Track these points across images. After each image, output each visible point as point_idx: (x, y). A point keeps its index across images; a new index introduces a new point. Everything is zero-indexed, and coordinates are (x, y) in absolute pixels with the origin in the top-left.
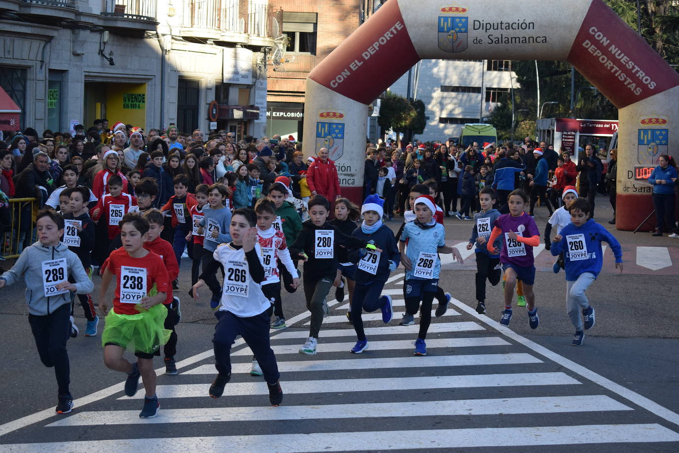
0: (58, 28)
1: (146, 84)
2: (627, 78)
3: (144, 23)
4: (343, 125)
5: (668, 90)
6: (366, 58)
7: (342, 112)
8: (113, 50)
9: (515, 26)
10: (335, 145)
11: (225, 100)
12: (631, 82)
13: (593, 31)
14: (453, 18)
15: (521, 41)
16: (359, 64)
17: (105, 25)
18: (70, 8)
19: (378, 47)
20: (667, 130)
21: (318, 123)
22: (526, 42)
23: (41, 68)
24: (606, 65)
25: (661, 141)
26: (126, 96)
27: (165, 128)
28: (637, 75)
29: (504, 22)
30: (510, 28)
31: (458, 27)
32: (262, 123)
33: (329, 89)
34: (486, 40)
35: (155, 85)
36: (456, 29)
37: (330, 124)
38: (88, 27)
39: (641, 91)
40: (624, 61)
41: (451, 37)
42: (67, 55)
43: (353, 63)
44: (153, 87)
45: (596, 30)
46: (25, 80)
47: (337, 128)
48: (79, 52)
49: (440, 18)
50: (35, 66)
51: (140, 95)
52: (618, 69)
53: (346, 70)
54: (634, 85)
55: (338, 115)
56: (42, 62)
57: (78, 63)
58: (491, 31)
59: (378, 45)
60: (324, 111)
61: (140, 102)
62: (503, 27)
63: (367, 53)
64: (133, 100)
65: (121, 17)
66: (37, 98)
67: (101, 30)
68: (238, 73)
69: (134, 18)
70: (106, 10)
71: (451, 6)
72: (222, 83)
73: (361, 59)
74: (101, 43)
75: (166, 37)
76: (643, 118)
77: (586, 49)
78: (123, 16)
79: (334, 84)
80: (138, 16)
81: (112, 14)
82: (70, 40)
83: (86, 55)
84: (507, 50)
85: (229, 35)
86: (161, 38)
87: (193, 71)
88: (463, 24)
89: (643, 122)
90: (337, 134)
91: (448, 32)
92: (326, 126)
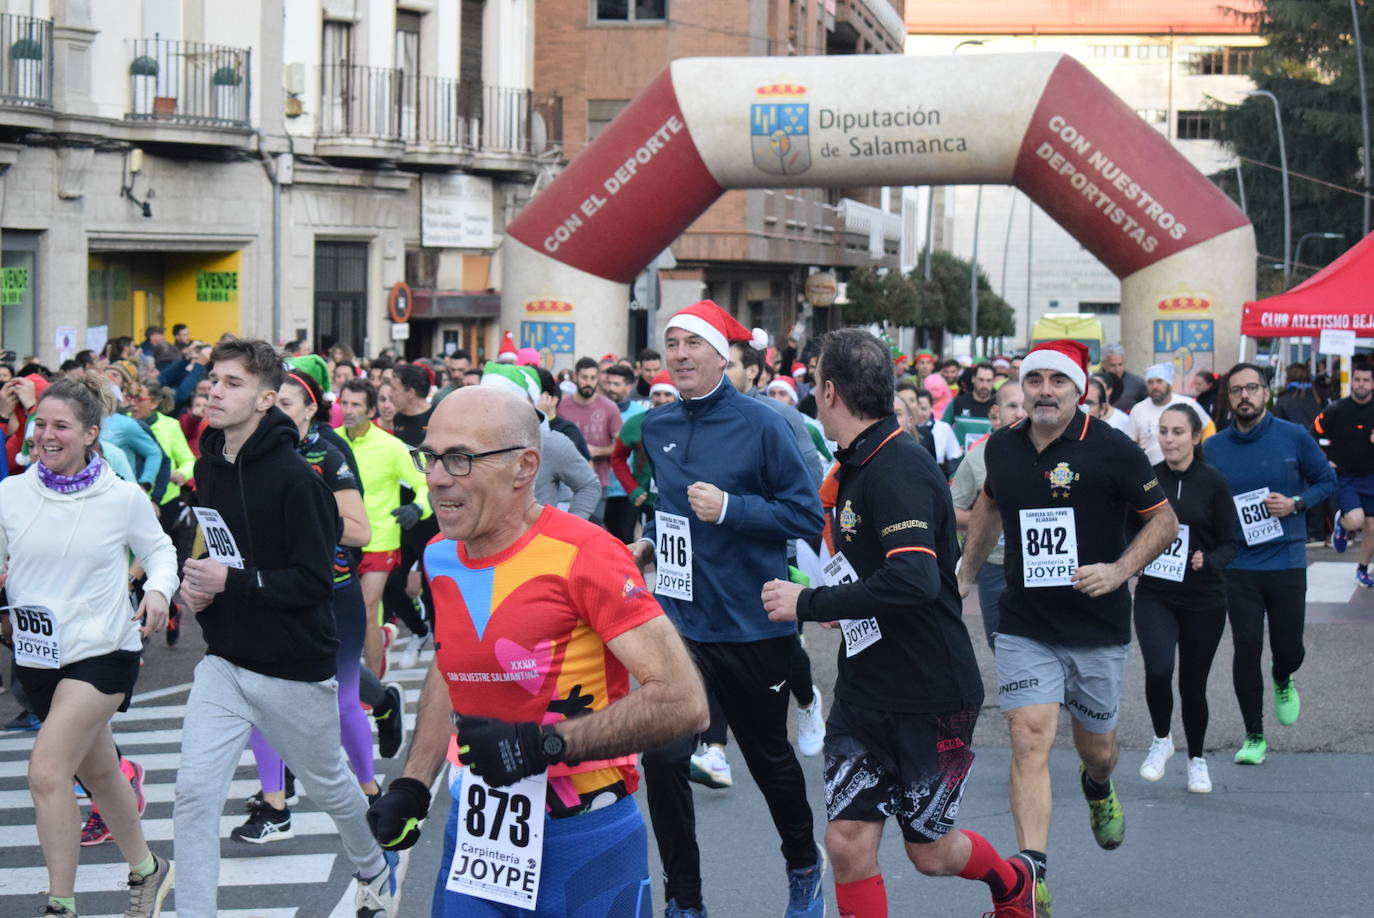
0: (18, 147)
1: (240, 254)
2: (1129, 218)
3: (216, 132)
4: (572, 325)
5: (1211, 242)
7: (568, 300)
8: (153, 187)
9: (902, 119)
12: (1135, 224)
13: (1057, 124)
14: (780, 108)
15: (915, 147)
16: (600, 203)
17: (133, 138)
18: (42, 108)
19: (636, 168)
20: (1211, 322)
21: (523, 323)
22: (925, 150)
24: (1084, 192)
25: (1199, 343)
26: (203, 277)
28: (1148, 212)
29: (880, 111)
30: (893, 122)
31: (790, 123)
33: (543, 257)
34: (846, 150)
35: (258, 254)
36: (786, 128)
37: (546, 326)
38: (91, 143)
39: (1156, 243)
40: (1121, 184)
41: (777, 145)
42: (46, 199)
43: (588, 202)
44: (256, 257)
45: (1063, 123)
47: (560, 332)
48: (71, 192)
49: (753, 107)
51: (228, 275)
52: (1108, 200)
53: (573, 216)
54: (1142, 231)
57: (72, 215)
58: (855, 131)
59: (635, 164)
60: (534, 299)
61: (228, 287)
62: (879, 120)
63: (614, 181)
64: (215, 284)
65: (163, 122)
67: (123, 149)
68: (457, 226)
69: (192, 122)
70: (134, 109)
71: (776, 83)
72: (421, 246)
73: (602, 193)
74: (124, 173)
75: (280, 159)
76: (1161, 298)
77: (1045, 162)
78: (168, 120)
79: (552, 244)
80: (202, 118)
81: (145, 116)
82: (51, 170)
83: (87, 197)
84: (889, 167)
85: (426, 150)
86: (269, 159)
87: (349, 223)
88: (800, 118)
89: (1163, 306)
90: (560, 344)
91: (770, 134)
92: (540, 329)
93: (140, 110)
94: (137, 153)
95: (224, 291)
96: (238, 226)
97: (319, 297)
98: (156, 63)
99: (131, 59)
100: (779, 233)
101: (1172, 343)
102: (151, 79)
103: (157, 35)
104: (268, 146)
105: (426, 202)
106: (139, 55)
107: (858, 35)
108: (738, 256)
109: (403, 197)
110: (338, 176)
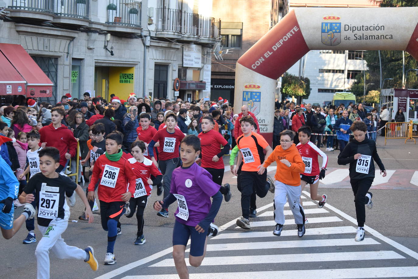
0: (78, 32)
1: (134, 68)
3: (133, 28)
4: (260, 93)
6: (275, 50)
7: (259, 85)
8: (113, 46)
9: (371, 28)
10: (254, 106)
11: (184, 78)
14: (331, 24)
15: (376, 37)
16: (270, 54)
17: (108, 30)
18: (86, 19)
19: (282, 42)
21: (243, 91)
22: (379, 39)
23: (67, 57)
26: (122, 75)
27: (146, 95)
29: (365, 26)
30: (369, 29)
31: (335, 29)
32: (207, 92)
33: (251, 70)
34: (353, 38)
36: (333, 31)
37: (252, 93)
38: (97, 31)
41: (330, 36)
42: (84, 49)
43: (266, 53)
44: (139, 69)
46: (57, 65)
47: (256, 95)
48: (91, 47)
49: (322, 23)
50: (63, 57)
51: (130, 74)
53: (262, 58)
55: (257, 86)
56: (68, 53)
57: (91, 54)
58: (356, 32)
59: (282, 41)
60: (248, 84)
61: (130, 79)
62: (364, 29)
63: (275, 46)
64: (126, 77)
65: (118, 25)
66: (64, 76)
67: (105, 33)
68: (192, 61)
69: (127, 25)
70: (108, 21)
71: (330, 16)
72: (183, 66)
73: (271, 50)
74: (105, 41)
75: (146, 38)
79: (254, 66)
81: (112, 23)
82: (85, 40)
83: (96, 49)
84: (366, 44)
85: (187, 36)
86: (144, 38)
87: (164, 59)
88: (338, 27)
90: (256, 99)
91: (328, 32)
92: (249, 94)
93: (110, 21)
94: (109, 35)
96: (135, 59)
97: (155, 82)
98: (116, 7)
99: (108, 4)
102: (114, 11)
104: (144, 33)
105: (184, 53)
106: (111, 3)
109: (178, 51)
110: (162, 44)
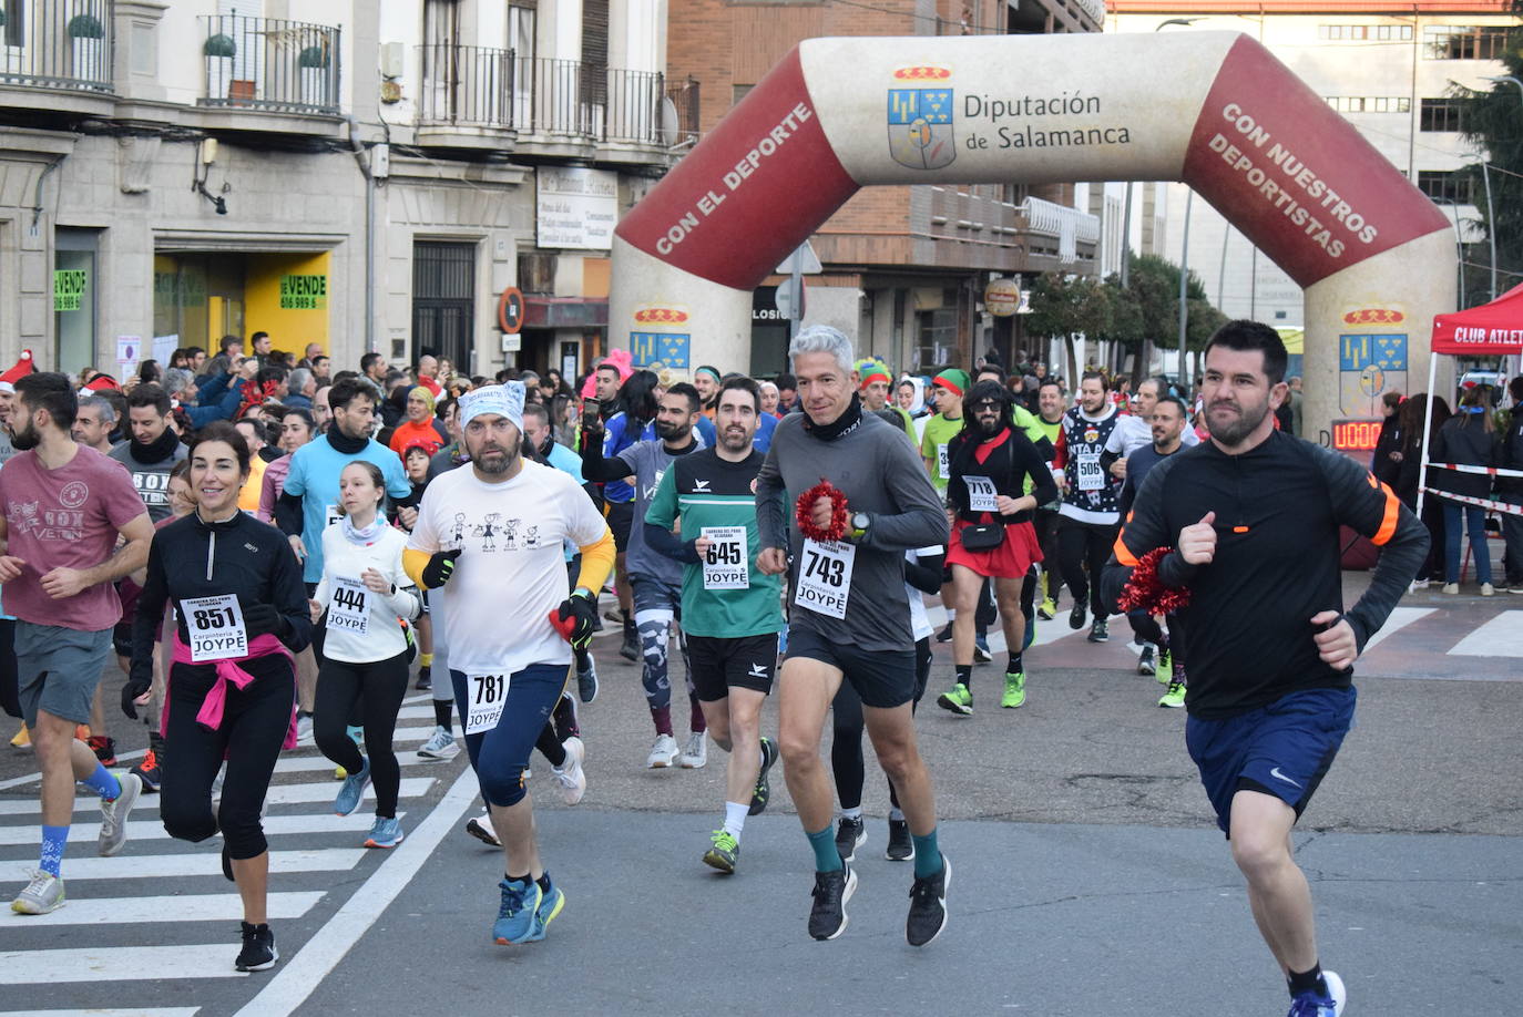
0: (74, 135)
1: (329, 255)
2: (1312, 219)
4: (687, 337)
5: (1405, 245)
6: (733, 187)
7: (682, 309)
8: (229, 181)
9: (1055, 107)
11: (545, 286)
12: (1320, 227)
13: (1232, 113)
14: (920, 93)
15: (1072, 138)
16: (718, 201)
17: (206, 126)
18: (102, 91)
19: (759, 161)
20: (1404, 337)
21: (632, 334)
22: (1083, 142)
23: (35, 222)
24: (1262, 190)
25: (1390, 361)
26: (288, 281)
28: (1334, 212)
29: (1032, 98)
30: (1047, 110)
31: (931, 111)
33: (653, 259)
34: (995, 140)
35: (349, 256)
36: (927, 117)
37: (658, 337)
38: (157, 131)
39: (1343, 247)
40: (1303, 181)
41: (917, 135)
42: (107, 194)
43: (705, 198)
44: (347, 259)
45: (1239, 112)
47: (674, 345)
48: (135, 186)
49: (891, 92)
50: (16, 221)
51: (315, 278)
52: (1290, 199)
53: (689, 215)
54: (1327, 234)
55: (674, 315)
56: (37, 210)
57: (137, 211)
58: (1005, 120)
59: (758, 156)
60: (645, 308)
61: (315, 293)
62: (1032, 108)
63: (734, 175)
64: (301, 289)
67: (195, 137)
68: (577, 225)
69: (273, 108)
70: (208, 94)
71: (917, 66)
72: (536, 247)
73: (721, 189)
74: (196, 165)
75: (374, 149)
76: (1348, 310)
77: (1219, 155)
78: (245, 106)
79: (665, 246)
80: (285, 103)
81: (220, 101)
82: (112, 162)
83: (154, 192)
84: (1043, 160)
85: (541, 140)
86: (362, 150)
87: (454, 221)
88: (943, 105)
89: (1350, 319)
90: (673, 358)
91: (910, 124)
92: (650, 340)
93: (215, 95)
94: (211, 143)
95: (311, 297)
96: (326, 224)
97: (418, 304)
98: (232, 42)
99: (206, 37)
100: (949, 234)
101: (1360, 360)
102: (227, 60)
103: (233, 11)
104: (361, 135)
105: (541, 198)
106: (214, 33)
107: (1047, 13)
108: (900, 260)
109: (515, 194)
110: (440, 169)
